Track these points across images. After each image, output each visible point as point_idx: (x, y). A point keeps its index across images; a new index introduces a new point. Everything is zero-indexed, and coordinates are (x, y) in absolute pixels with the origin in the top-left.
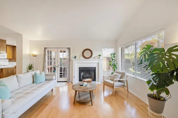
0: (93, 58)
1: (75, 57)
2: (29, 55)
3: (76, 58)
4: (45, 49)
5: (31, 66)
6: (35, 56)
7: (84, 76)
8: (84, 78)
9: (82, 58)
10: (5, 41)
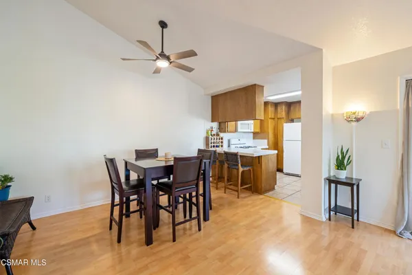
5: (346, 157)
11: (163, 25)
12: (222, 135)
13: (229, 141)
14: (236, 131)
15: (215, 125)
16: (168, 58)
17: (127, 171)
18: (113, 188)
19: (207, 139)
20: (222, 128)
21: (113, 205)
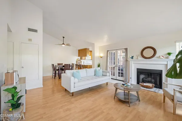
0: (157, 57)
1: (132, 57)
2: (99, 57)
3: (133, 59)
4: (108, 51)
5: (99, 65)
6: (101, 57)
7: (145, 79)
8: (144, 81)
9: (140, 58)
10: (89, 49)
11: (64, 37)
12: (81, 60)
13: (84, 62)
14: (85, 59)
15: (79, 58)
16: (64, 44)
17: (56, 67)
18: (53, 70)
19: (77, 61)
20: (81, 59)
21: (53, 73)
